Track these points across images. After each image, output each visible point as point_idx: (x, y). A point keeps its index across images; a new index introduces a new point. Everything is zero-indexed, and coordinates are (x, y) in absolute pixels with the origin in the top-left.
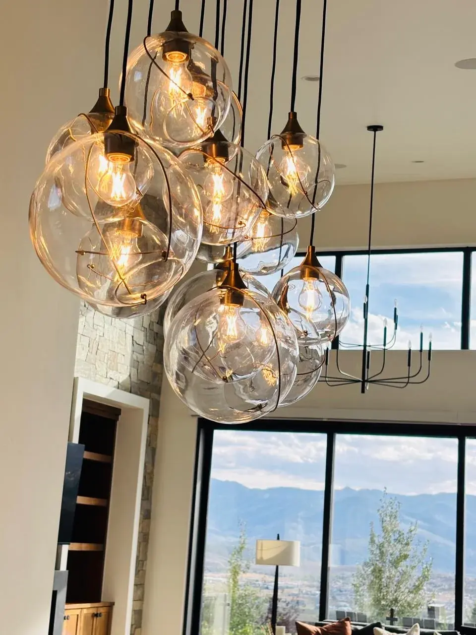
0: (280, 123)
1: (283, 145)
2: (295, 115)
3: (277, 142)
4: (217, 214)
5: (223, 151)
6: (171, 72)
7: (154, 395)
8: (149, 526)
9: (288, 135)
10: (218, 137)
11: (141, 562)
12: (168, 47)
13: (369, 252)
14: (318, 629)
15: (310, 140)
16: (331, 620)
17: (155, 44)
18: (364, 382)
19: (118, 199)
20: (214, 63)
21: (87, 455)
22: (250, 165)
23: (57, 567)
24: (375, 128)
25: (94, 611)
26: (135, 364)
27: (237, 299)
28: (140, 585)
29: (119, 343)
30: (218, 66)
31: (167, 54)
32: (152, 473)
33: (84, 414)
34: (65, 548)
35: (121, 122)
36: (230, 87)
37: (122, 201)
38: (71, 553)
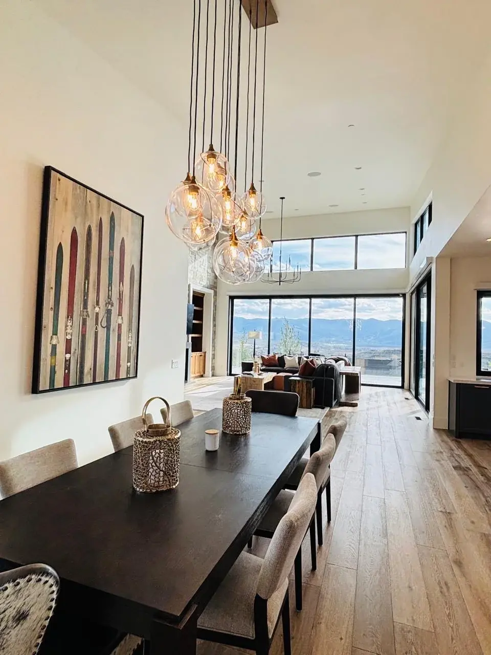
0: (248, 187)
1: (250, 194)
2: (253, 184)
3: (247, 193)
4: (228, 217)
5: (229, 194)
6: (210, 165)
7: (215, 289)
8: (215, 329)
9: (251, 191)
10: (227, 189)
11: (213, 340)
12: (209, 157)
13: (281, 240)
14: (267, 357)
15: (258, 192)
16: (271, 354)
17: (205, 155)
18: (280, 282)
19: (194, 208)
20: (225, 163)
21: (195, 308)
22: (238, 199)
23: (188, 341)
24: (282, 198)
25: (200, 354)
26: (208, 279)
27: (236, 244)
28: (214, 346)
29: (203, 273)
30: (227, 164)
31: (209, 159)
32: (215, 313)
33: (193, 296)
34: (191, 336)
35: (193, 181)
36: (231, 173)
37: (196, 209)
38: (192, 337)
